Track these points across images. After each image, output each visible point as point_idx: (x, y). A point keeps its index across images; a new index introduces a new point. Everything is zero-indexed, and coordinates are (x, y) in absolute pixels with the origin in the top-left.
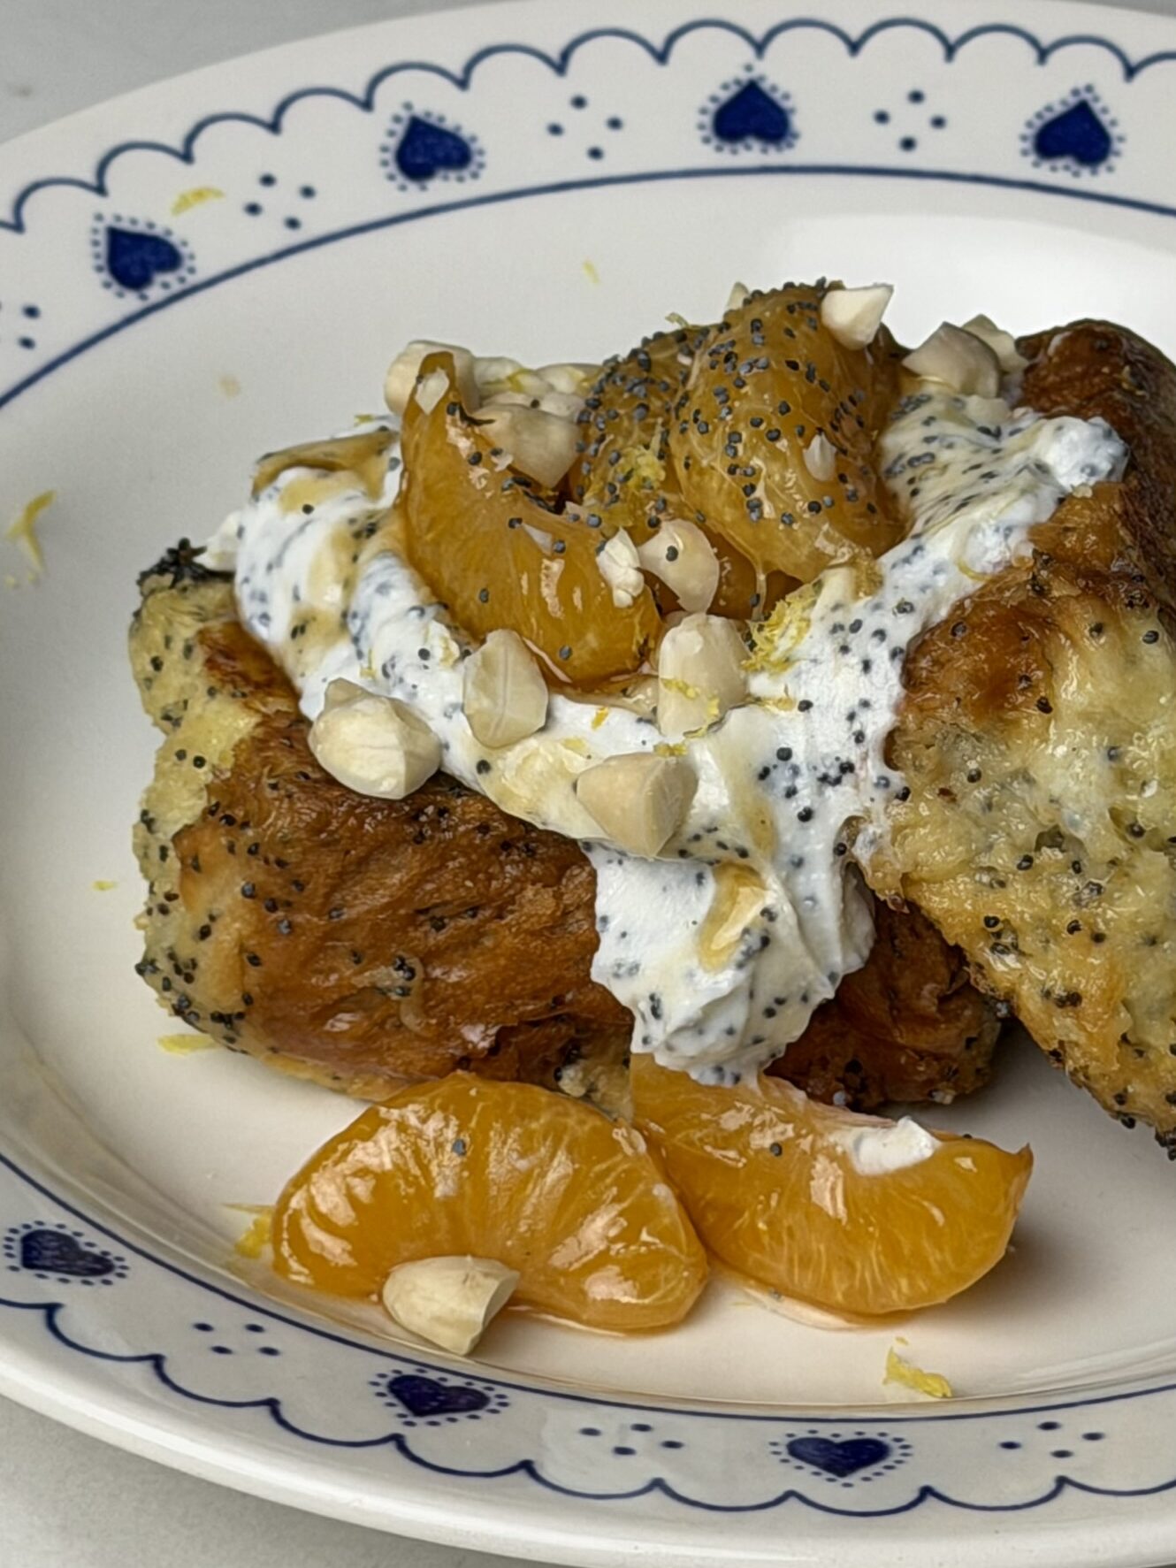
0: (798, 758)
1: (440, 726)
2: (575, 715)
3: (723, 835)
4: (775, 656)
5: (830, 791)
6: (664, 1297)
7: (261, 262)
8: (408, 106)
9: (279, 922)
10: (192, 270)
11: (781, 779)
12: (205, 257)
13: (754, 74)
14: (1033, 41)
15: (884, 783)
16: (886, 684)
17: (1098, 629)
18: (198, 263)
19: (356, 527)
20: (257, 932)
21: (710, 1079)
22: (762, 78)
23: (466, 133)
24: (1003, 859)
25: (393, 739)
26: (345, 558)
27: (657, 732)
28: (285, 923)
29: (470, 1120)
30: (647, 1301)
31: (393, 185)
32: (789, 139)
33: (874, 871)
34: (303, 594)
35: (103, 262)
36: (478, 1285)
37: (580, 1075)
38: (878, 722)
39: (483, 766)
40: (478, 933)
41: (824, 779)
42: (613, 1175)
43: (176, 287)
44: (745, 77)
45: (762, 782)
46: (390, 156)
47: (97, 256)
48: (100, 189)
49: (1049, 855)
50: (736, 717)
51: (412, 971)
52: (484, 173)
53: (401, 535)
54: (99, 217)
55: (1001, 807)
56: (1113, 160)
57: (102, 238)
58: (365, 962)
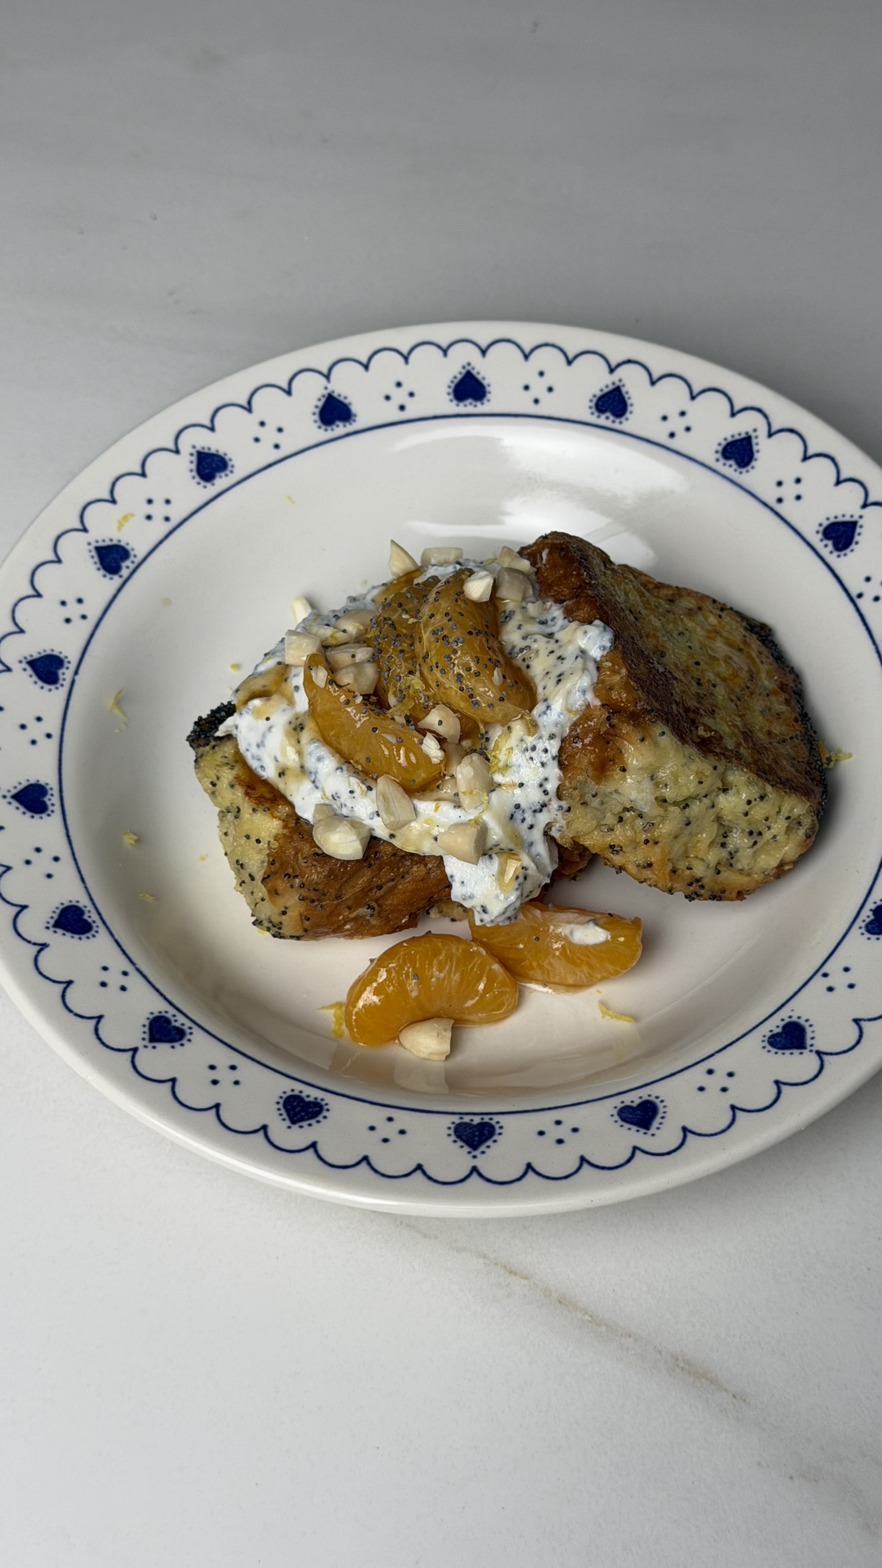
0: (523, 805)
1: (367, 822)
2: (425, 807)
3: (502, 846)
4: (501, 764)
5: (538, 815)
6: (507, 1007)
7: (161, 542)
8: (194, 447)
9: (317, 906)
10: (135, 556)
11: (518, 816)
12: (139, 548)
13: (329, 391)
14: (439, 347)
15: (561, 807)
16: (554, 772)
17: (643, 740)
18: (136, 552)
19: (293, 726)
20: (307, 910)
21: (507, 923)
22: (333, 392)
23: (221, 453)
24: (610, 819)
25: (354, 837)
26: (294, 742)
27: (464, 811)
28: (319, 906)
29: (416, 964)
30: (501, 1011)
31: (200, 487)
32: (354, 418)
33: (561, 840)
34: (279, 758)
35: (98, 565)
36: (444, 1036)
37: (437, 910)
38: (551, 786)
39: (392, 836)
40: (395, 887)
41: (535, 811)
42: (476, 966)
43: (132, 567)
44: (326, 393)
45: (512, 821)
46: (194, 473)
47: (96, 563)
48: (85, 530)
49: (628, 814)
50: (494, 795)
51: (374, 908)
52: (235, 469)
53: (317, 729)
54: (89, 544)
55: (607, 802)
56: (488, 396)
57: (94, 553)
58: (352, 909)
